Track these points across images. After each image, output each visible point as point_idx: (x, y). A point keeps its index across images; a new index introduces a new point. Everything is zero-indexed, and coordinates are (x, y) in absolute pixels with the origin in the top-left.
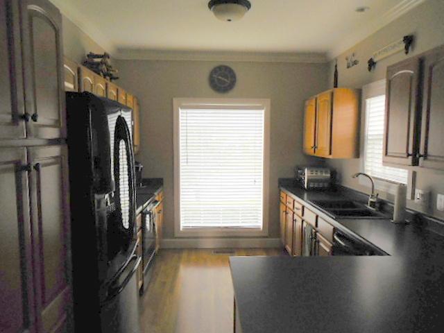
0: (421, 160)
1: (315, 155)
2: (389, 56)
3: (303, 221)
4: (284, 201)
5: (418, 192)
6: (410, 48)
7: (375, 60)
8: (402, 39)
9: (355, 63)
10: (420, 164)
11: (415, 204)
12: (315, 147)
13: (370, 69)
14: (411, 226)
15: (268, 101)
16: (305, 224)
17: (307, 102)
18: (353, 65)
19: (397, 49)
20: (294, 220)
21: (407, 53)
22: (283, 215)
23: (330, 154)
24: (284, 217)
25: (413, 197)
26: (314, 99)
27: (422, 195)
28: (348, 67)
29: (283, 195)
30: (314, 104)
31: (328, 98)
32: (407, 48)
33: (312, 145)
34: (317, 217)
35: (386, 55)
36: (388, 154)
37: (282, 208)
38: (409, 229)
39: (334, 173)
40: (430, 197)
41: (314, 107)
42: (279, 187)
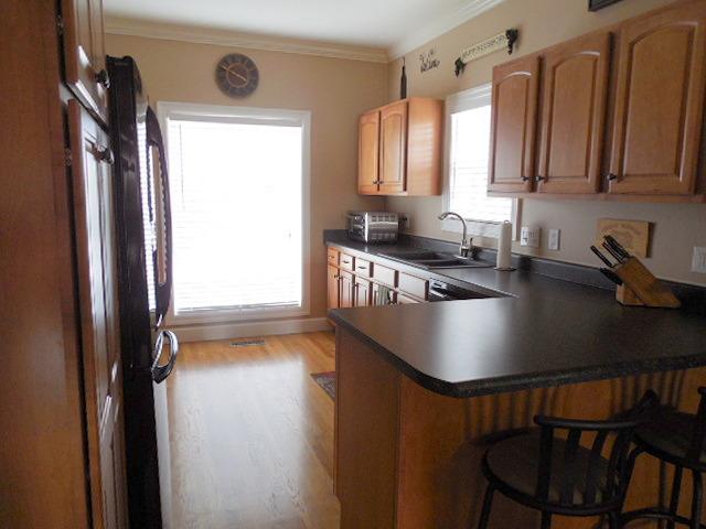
0: (540, 183)
1: (380, 193)
2: (486, 56)
3: (371, 284)
4: (335, 261)
5: (525, 230)
6: (514, 45)
7: (465, 61)
8: (504, 34)
9: (434, 64)
10: (538, 189)
11: (523, 246)
12: (379, 182)
13: (457, 73)
14: (516, 272)
15: (308, 115)
16: (375, 288)
17: (364, 120)
18: (430, 68)
19: (496, 47)
20: (355, 285)
21: (510, 52)
22: (333, 282)
23: (405, 189)
24: (336, 283)
25: (518, 238)
26: (377, 115)
27: (530, 234)
28: (423, 70)
29: (332, 253)
30: (377, 121)
31: (402, 111)
32: (510, 46)
33: (375, 179)
34: (397, 273)
35: (479, 54)
36: (496, 180)
37: (332, 272)
38: (514, 276)
39: (402, 220)
40: (539, 235)
41: (377, 126)
42: (324, 242)
